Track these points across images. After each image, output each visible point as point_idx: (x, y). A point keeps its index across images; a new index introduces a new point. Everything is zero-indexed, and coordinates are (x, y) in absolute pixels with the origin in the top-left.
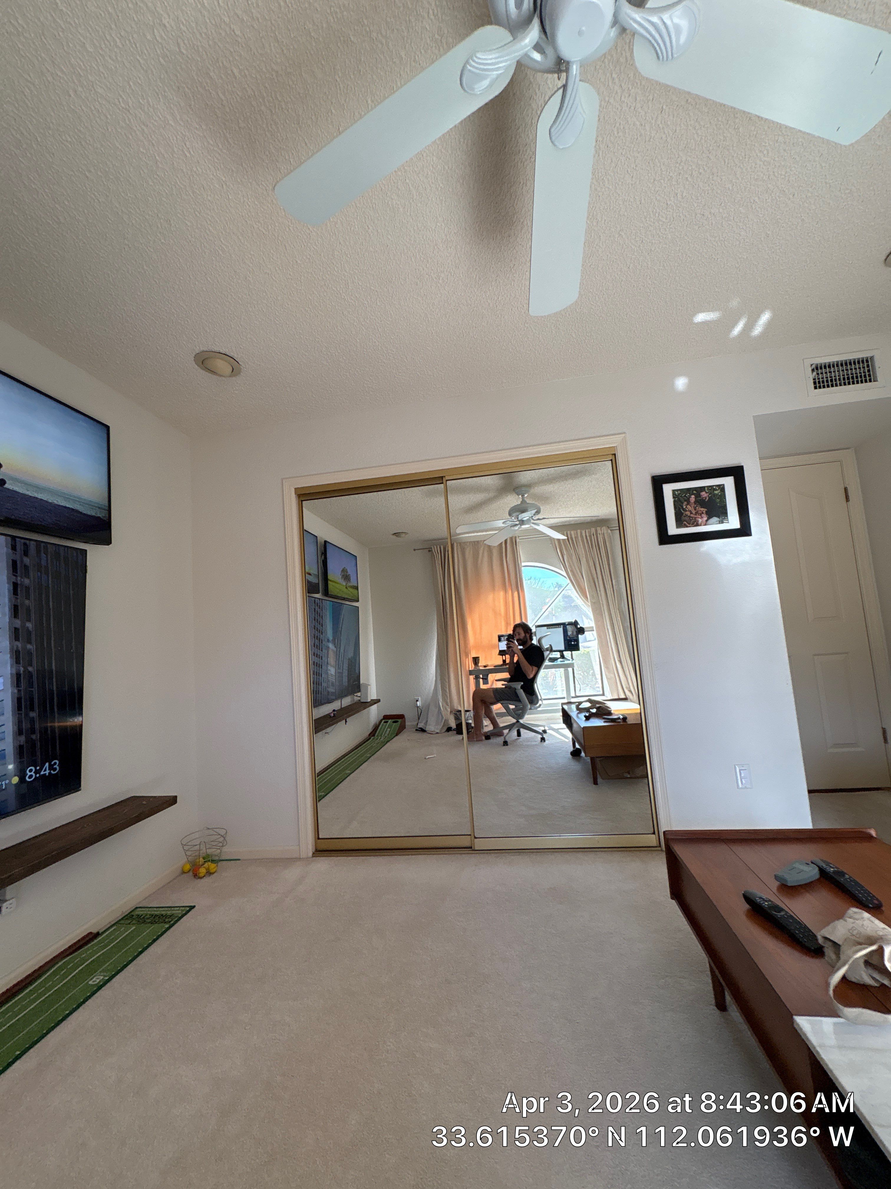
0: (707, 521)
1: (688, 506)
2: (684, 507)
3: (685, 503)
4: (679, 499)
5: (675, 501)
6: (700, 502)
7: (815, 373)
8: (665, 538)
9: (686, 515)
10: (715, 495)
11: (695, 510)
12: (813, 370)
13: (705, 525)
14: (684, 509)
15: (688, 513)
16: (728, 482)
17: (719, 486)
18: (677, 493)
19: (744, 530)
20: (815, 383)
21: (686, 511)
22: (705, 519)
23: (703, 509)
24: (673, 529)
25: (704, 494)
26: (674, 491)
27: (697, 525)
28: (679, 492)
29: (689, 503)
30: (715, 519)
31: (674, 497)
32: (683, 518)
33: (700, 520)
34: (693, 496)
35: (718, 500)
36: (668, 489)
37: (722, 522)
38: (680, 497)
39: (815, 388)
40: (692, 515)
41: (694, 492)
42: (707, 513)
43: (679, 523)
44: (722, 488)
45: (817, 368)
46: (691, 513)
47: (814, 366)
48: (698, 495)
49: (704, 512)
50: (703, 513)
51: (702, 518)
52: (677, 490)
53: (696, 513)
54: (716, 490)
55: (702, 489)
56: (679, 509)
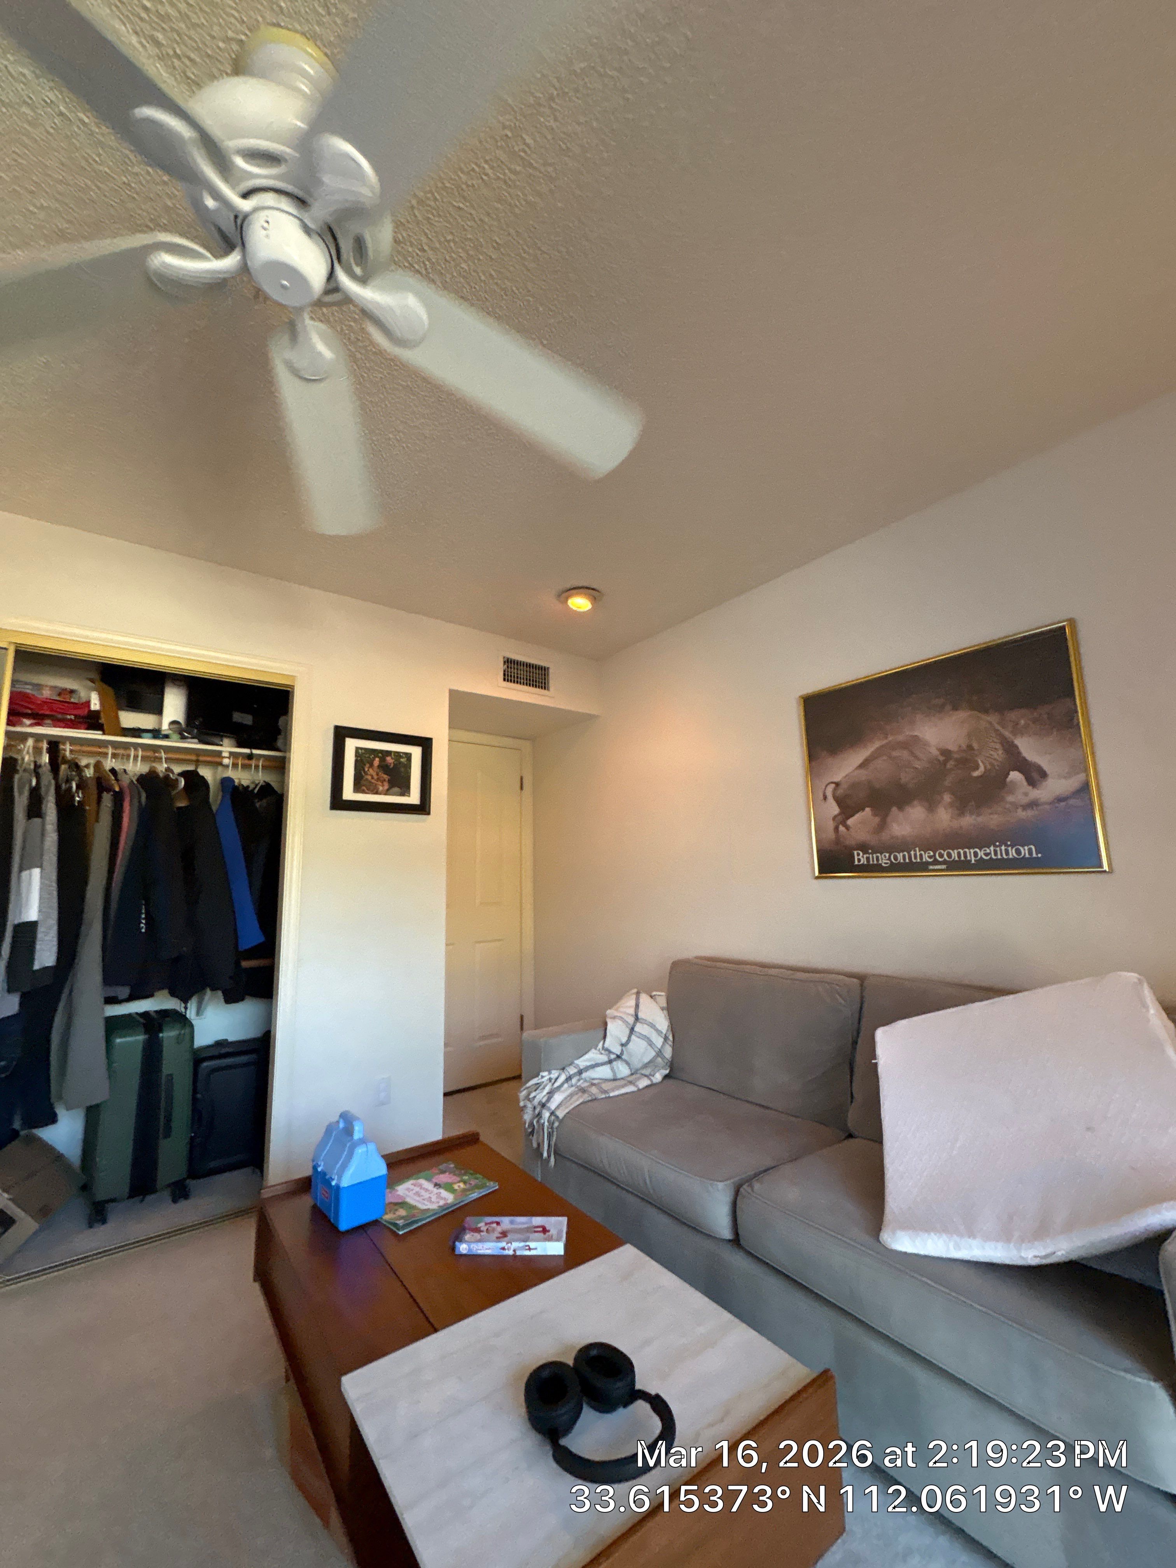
0: (388, 790)
1: (371, 770)
2: (366, 769)
3: (368, 765)
4: (362, 760)
5: (356, 761)
6: (384, 767)
7: (506, 666)
8: (338, 803)
9: (367, 779)
10: (400, 763)
11: (377, 775)
12: (505, 662)
13: (386, 794)
14: (365, 772)
15: (369, 777)
16: (416, 752)
17: (406, 754)
18: (360, 751)
19: (423, 808)
20: (504, 675)
21: (367, 774)
22: (386, 786)
23: (385, 776)
24: (349, 793)
25: (389, 760)
26: (357, 749)
27: (377, 793)
28: (363, 751)
29: (371, 765)
30: (396, 789)
31: (356, 756)
32: (363, 782)
33: (381, 788)
34: (377, 759)
35: (402, 769)
36: (351, 745)
37: (402, 794)
38: (362, 757)
39: (504, 680)
40: (373, 781)
41: (380, 755)
42: (389, 781)
43: (357, 788)
44: (408, 756)
45: (508, 662)
46: (373, 778)
47: (506, 659)
48: (382, 760)
49: (387, 780)
50: (385, 780)
51: (383, 786)
52: (361, 749)
53: (378, 780)
54: (403, 758)
55: (388, 753)
56: (360, 770)
